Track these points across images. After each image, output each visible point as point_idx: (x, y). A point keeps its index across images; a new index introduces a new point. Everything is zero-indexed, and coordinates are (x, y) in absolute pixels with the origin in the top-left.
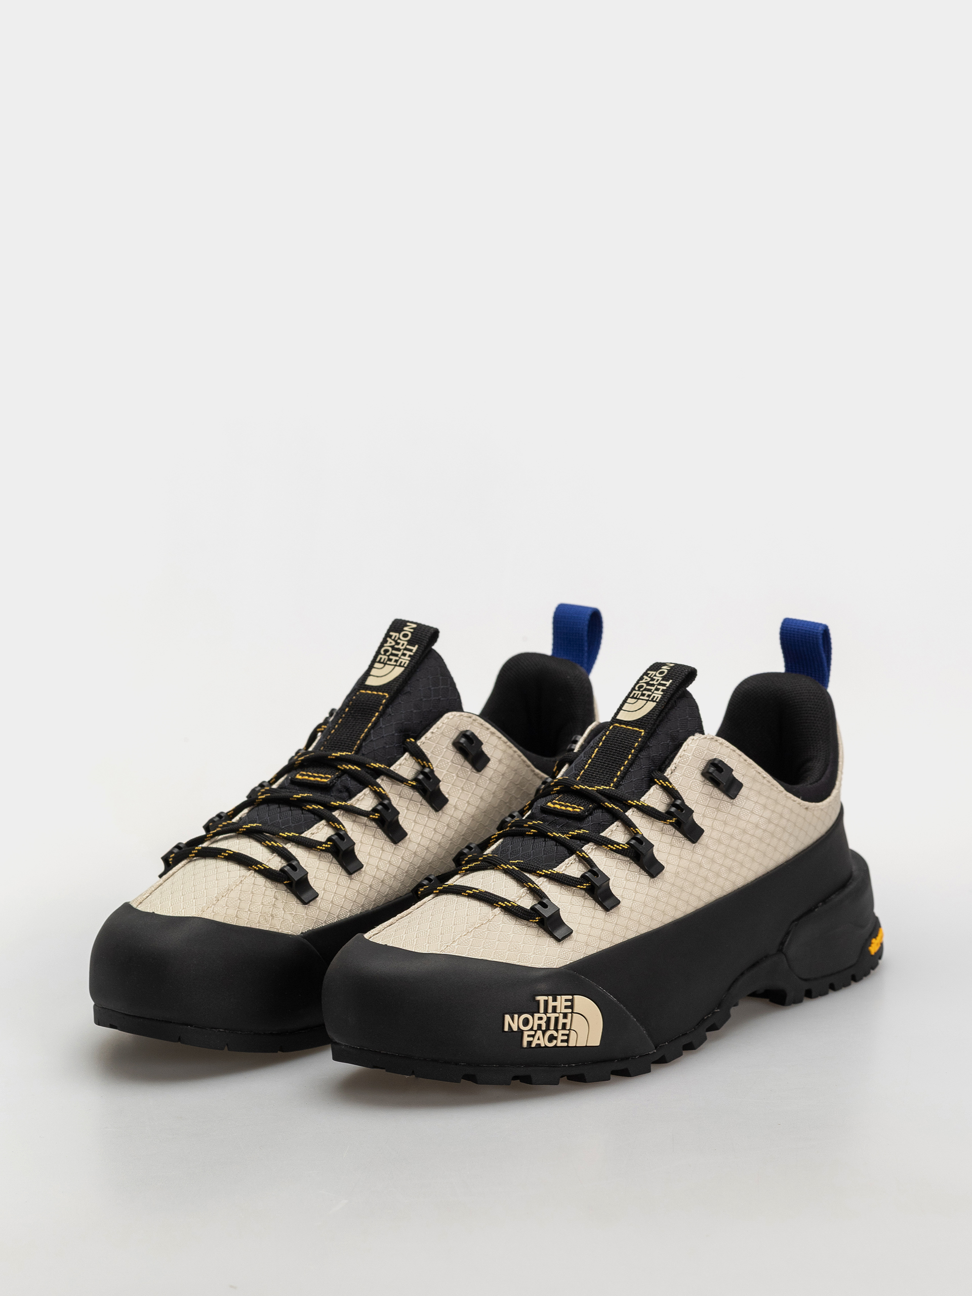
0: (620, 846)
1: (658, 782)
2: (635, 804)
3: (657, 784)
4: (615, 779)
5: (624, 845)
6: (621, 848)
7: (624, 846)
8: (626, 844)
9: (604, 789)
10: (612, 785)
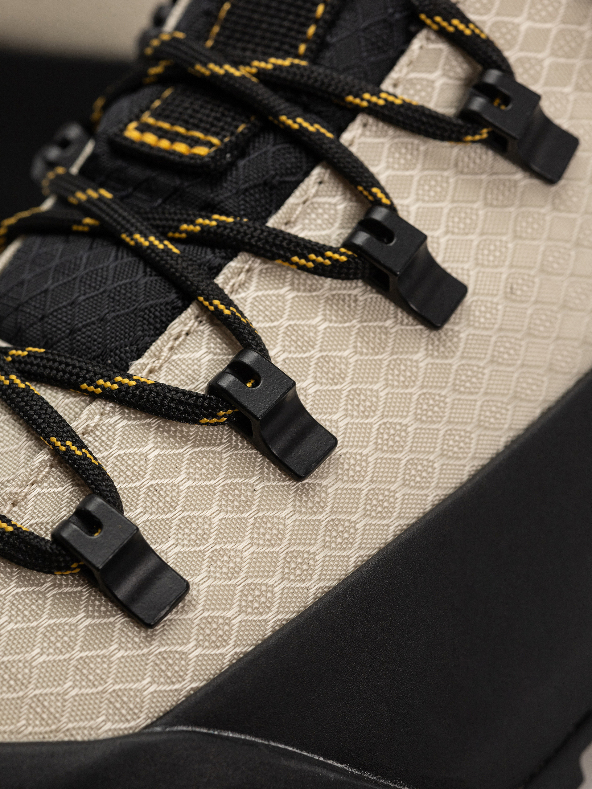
0: (324, 257)
1: (428, 22)
2: (365, 104)
3: (429, 27)
4: (311, 30)
5: (335, 250)
6: (328, 262)
7: (336, 256)
8: (344, 245)
9: (277, 68)
10: (302, 48)
